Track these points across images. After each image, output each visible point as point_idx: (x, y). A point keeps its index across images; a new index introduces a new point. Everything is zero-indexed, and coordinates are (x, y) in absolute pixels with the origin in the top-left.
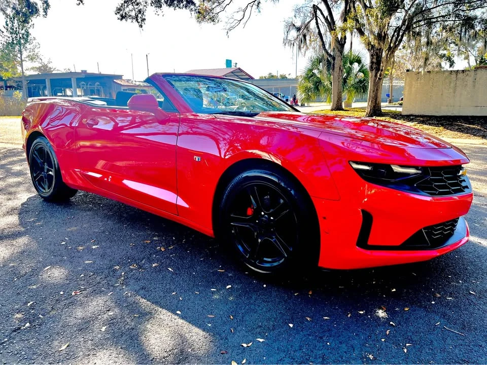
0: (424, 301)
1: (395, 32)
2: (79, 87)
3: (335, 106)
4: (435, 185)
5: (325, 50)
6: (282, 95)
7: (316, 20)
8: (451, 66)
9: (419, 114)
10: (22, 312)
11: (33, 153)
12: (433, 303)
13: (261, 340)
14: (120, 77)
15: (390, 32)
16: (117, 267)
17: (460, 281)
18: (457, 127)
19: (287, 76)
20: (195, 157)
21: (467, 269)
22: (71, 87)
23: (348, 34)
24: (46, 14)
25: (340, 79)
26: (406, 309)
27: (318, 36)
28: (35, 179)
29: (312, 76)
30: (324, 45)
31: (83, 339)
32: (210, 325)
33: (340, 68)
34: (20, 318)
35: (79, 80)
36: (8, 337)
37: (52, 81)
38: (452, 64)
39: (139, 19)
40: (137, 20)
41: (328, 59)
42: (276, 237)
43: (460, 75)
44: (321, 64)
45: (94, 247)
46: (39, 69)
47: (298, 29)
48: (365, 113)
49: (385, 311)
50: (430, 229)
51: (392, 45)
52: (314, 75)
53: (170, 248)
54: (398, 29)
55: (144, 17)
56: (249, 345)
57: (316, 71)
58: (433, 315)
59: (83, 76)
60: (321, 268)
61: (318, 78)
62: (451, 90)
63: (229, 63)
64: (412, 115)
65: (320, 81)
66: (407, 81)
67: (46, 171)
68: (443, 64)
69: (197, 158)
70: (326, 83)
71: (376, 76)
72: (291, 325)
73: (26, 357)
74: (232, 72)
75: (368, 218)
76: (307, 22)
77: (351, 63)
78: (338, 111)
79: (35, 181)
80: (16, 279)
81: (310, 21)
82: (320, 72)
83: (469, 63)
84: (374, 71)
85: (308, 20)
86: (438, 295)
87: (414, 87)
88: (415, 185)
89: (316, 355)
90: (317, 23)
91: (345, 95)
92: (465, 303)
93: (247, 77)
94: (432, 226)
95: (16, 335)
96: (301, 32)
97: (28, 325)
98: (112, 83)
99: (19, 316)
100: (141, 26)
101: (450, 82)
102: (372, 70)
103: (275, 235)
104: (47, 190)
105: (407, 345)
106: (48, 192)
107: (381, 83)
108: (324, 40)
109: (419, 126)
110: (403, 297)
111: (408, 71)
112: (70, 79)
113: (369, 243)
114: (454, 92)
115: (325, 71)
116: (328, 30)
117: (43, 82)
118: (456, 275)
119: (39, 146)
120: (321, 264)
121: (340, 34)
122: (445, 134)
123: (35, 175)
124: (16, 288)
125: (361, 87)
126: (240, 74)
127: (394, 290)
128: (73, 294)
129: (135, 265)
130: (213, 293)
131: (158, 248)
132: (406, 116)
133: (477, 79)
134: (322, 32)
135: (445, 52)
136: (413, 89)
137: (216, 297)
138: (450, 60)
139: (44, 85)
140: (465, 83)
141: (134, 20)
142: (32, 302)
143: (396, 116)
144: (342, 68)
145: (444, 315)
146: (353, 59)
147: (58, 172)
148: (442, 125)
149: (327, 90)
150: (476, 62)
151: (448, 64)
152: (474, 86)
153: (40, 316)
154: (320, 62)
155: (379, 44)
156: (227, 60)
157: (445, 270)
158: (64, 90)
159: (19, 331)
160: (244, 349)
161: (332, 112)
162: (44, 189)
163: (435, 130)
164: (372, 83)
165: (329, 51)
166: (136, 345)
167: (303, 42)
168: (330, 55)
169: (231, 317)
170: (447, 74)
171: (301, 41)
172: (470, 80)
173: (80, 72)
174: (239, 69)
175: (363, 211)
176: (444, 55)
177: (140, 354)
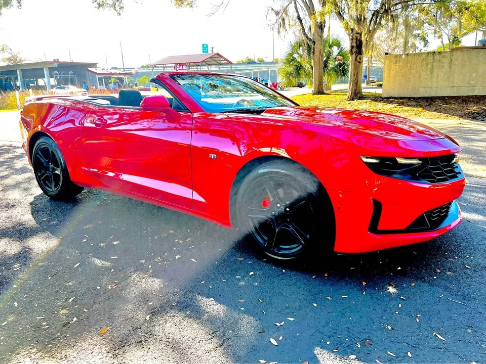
0: (427, 277)
1: (373, 15)
2: (51, 76)
3: (316, 90)
4: (434, 173)
5: (305, 34)
6: (261, 79)
7: (295, 3)
8: (425, 46)
9: (399, 96)
10: (66, 308)
11: (37, 153)
12: (435, 277)
13: (292, 319)
14: (94, 65)
15: (369, 16)
16: (143, 261)
17: (456, 257)
18: (435, 108)
19: (264, 59)
20: (210, 154)
21: (460, 246)
22: (45, 78)
23: (327, 18)
24: (20, 5)
25: (321, 63)
26: (413, 285)
27: (297, 20)
28: (40, 179)
29: (292, 60)
30: (304, 30)
31: (131, 328)
32: (243, 309)
33: (320, 52)
34: (66, 314)
35: (51, 69)
36: (60, 332)
37: (23, 71)
38: (426, 43)
39: (116, 7)
40: (115, 8)
41: (307, 43)
42: (293, 226)
43: (437, 57)
44: (301, 48)
45: (115, 243)
46: (10, 59)
47: (277, 13)
48: (347, 97)
49: (394, 288)
50: (430, 213)
51: (371, 29)
52: (294, 59)
53: (187, 240)
54: (376, 13)
55: (121, 6)
56: (282, 324)
57: (296, 56)
58: (436, 288)
59: (56, 65)
60: (336, 253)
61: (299, 62)
62: (428, 72)
63: (205, 47)
64: (391, 98)
65: (301, 65)
66: (386, 64)
67: (51, 170)
68: (417, 44)
69: (213, 156)
70: (307, 67)
71: (356, 60)
72: (315, 305)
73: (83, 348)
74: (210, 58)
75: (378, 206)
76: (285, 6)
77: (330, 47)
78: (320, 95)
79: (40, 181)
80: (50, 278)
81: (289, 5)
82: (301, 56)
83: (442, 42)
84: (354, 55)
85: (286, 4)
86: (439, 271)
87: (393, 70)
88: (417, 175)
89: (342, 329)
90: (296, 8)
91: (325, 78)
92: (462, 276)
93: (225, 62)
94: (431, 210)
95: (67, 329)
96: (280, 15)
97: (75, 319)
98: (87, 72)
99: (64, 312)
100: (119, 14)
101: (427, 64)
102: (352, 54)
103: (292, 224)
104: (54, 189)
105: (418, 315)
106: (53, 190)
107: (361, 66)
108: (303, 24)
109: (398, 108)
110: (408, 274)
111: (386, 54)
112: (42, 69)
113: (379, 228)
114: (432, 73)
115: (306, 55)
116: (307, 14)
117: (14, 72)
118: (451, 252)
119: (43, 147)
120: (337, 248)
121: (320, 18)
122: (423, 115)
123: (39, 175)
124: (52, 286)
125: (341, 70)
126: (217, 59)
127: (399, 268)
128: (110, 288)
129: (159, 258)
130: (239, 279)
131: (176, 241)
132: (386, 98)
133: (454, 60)
134: (302, 16)
135: (419, 32)
136: (392, 72)
137: (242, 283)
138: (424, 39)
139: (16, 76)
140: (442, 64)
141: (112, 9)
142: (73, 298)
143: (377, 99)
144: (322, 52)
145: (446, 288)
146: (333, 43)
147: (65, 171)
148: (421, 106)
149: (308, 75)
150: (449, 40)
151: (422, 43)
152: (450, 67)
153: (85, 310)
154: (300, 46)
155: (359, 28)
156: (203, 45)
157: (441, 247)
158: (37, 81)
159: (69, 325)
160: (278, 328)
161: (313, 96)
162: (51, 188)
163: (414, 112)
164: (353, 67)
165: (309, 35)
166: (181, 330)
167: (282, 26)
168: (310, 40)
169: (261, 301)
170: (424, 56)
171: (280, 26)
172: (446, 61)
173: (53, 61)
174: (218, 54)
175: (373, 200)
176: (419, 35)
177: (187, 338)
